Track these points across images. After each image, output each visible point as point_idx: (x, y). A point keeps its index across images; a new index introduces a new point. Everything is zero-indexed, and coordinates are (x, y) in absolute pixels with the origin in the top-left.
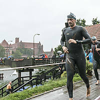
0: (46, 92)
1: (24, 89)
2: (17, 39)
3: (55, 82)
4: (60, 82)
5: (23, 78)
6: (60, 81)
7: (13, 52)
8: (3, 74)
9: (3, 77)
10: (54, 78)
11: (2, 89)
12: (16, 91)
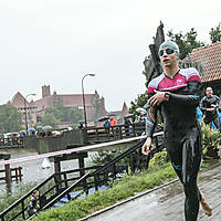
0: (119, 203)
1: (69, 198)
2: (46, 89)
3: (138, 178)
4: (148, 178)
5: (64, 173)
6: (148, 176)
7: (39, 119)
8: (20, 168)
9: (21, 176)
10: (133, 170)
11: (22, 201)
12: (51, 205)
